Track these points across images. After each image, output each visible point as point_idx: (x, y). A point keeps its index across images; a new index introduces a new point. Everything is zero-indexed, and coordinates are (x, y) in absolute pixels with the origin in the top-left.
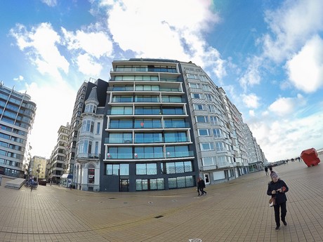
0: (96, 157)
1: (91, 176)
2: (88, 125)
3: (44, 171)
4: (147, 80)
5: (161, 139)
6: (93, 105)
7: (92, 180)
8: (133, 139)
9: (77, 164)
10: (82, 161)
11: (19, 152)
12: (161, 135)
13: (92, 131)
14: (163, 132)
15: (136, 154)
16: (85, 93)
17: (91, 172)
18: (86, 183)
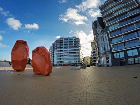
0: (108, 51)
1: (108, 60)
2: (101, 39)
3: (89, 61)
4: (117, 7)
5: (137, 35)
6: (100, 29)
7: (108, 62)
8: (123, 39)
9: (101, 56)
10: (103, 54)
11: (78, 57)
12: (136, 33)
13: (104, 40)
14: (137, 31)
15: (126, 46)
16: (95, 26)
17: (107, 58)
18: (106, 63)
